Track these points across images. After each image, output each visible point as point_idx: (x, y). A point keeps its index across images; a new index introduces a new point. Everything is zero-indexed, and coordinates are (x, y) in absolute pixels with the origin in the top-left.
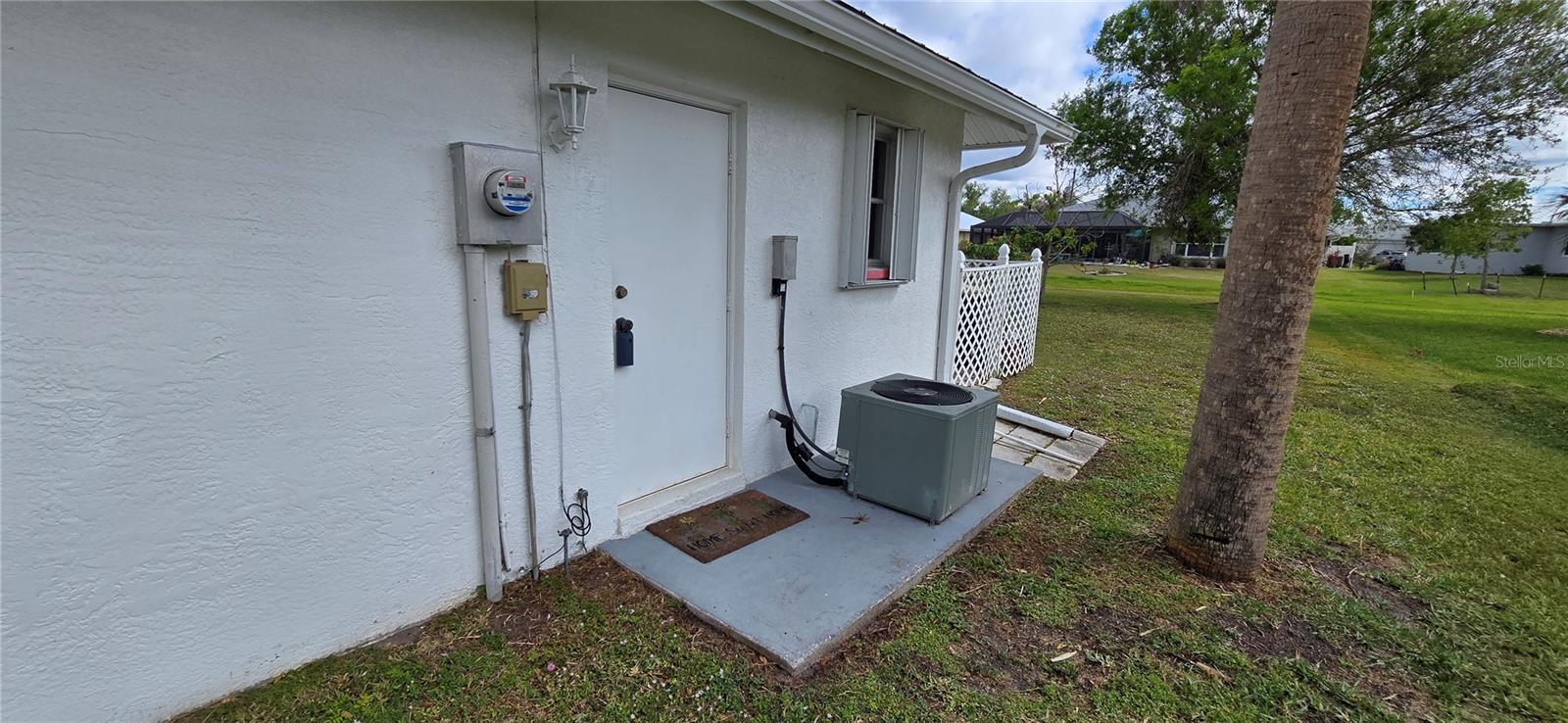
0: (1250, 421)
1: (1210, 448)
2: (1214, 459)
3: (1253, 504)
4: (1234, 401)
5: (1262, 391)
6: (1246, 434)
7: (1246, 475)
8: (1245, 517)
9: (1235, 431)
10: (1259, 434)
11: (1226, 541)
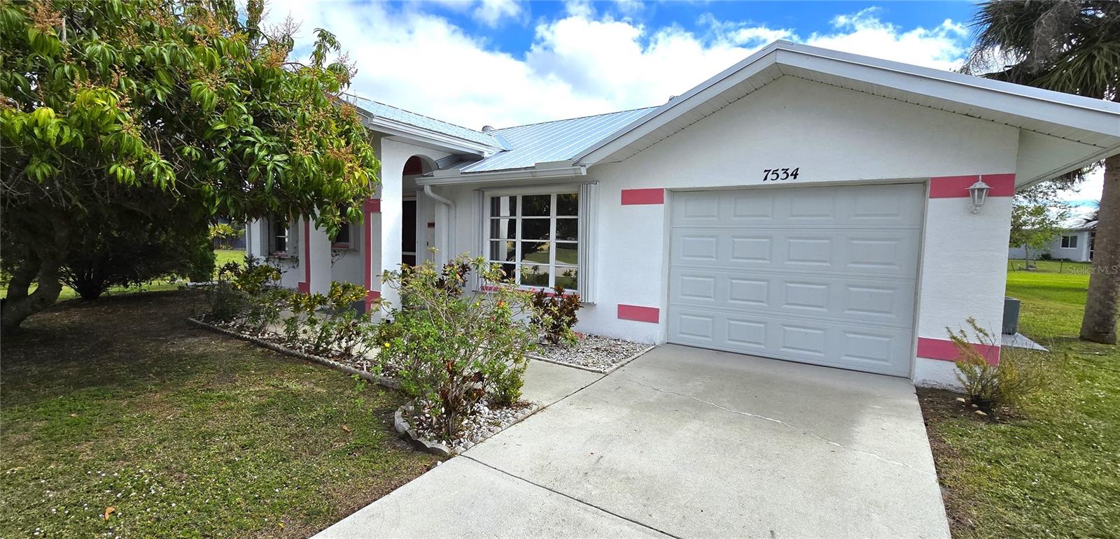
0: (1112, 299)
1: (1098, 307)
2: (1100, 311)
3: (1115, 322)
4: (1106, 293)
5: (1114, 290)
6: (1110, 302)
7: (1113, 314)
8: (1113, 326)
9: (1107, 302)
10: (1115, 303)
11: (1108, 333)
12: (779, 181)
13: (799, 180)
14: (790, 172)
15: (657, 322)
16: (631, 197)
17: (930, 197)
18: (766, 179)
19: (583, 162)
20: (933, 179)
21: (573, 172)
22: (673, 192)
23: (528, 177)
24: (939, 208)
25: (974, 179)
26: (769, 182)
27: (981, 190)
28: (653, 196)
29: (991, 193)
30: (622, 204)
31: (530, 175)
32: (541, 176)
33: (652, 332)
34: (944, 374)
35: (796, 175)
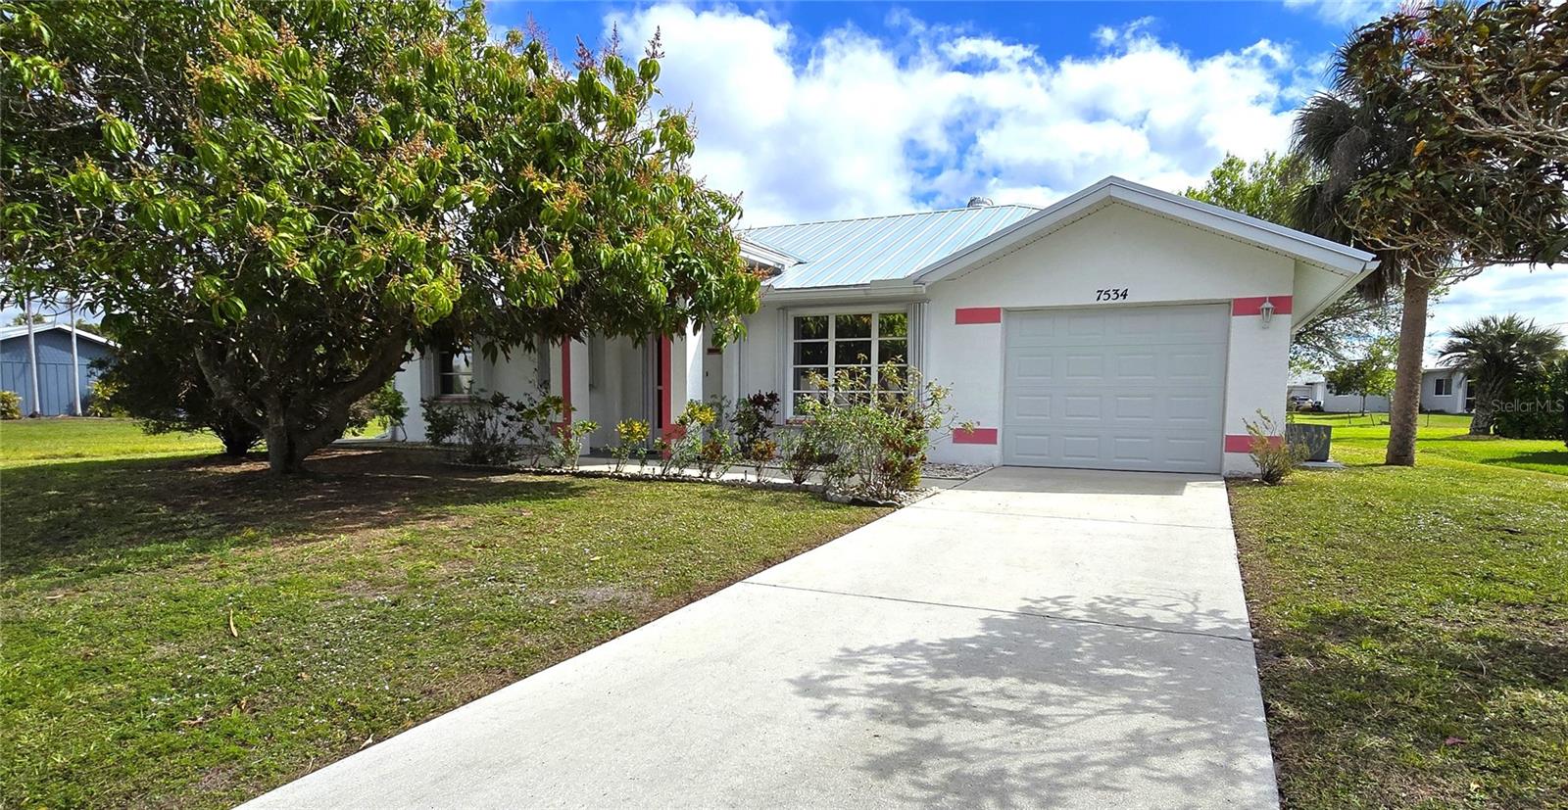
12: (1110, 301)
13: (1128, 300)
14: (1120, 293)
15: (996, 443)
16: (965, 316)
17: (1234, 315)
18: (1098, 299)
19: (923, 280)
20: (1235, 300)
21: (912, 290)
22: (1008, 311)
23: (860, 294)
24: (1241, 324)
25: (1263, 300)
26: (1101, 301)
27: (1268, 309)
28: (990, 315)
29: (1276, 312)
30: (957, 323)
31: (863, 292)
32: (875, 294)
33: (991, 453)
34: (1243, 463)
35: (1126, 295)
